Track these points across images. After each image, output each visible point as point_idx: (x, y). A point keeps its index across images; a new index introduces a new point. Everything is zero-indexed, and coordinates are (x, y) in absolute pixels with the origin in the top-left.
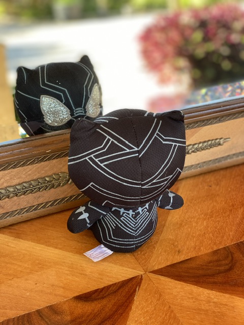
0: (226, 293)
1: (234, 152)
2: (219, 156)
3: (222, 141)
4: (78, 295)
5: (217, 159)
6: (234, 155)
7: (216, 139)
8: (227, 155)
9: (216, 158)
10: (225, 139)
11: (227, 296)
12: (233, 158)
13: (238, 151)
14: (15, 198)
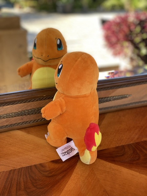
0: (118, 165)
4: (53, 160)
6: (134, 103)
7: (125, 95)
9: (124, 104)
10: (129, 95)
13: (136, 101)
14: (28, 115)
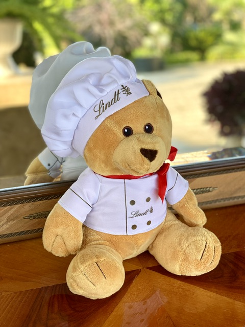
0: (192, 284)
1: (222, 197)
2: (210, 200)
3: (211, 189)
5: (208, 202)
6: (222, 199)
7: (207, 188)
8: (216, 199)
9: (208, 200)
10: (214, 188)
11: (192, 286)
12: (220, 201)
13: (225, 197)
